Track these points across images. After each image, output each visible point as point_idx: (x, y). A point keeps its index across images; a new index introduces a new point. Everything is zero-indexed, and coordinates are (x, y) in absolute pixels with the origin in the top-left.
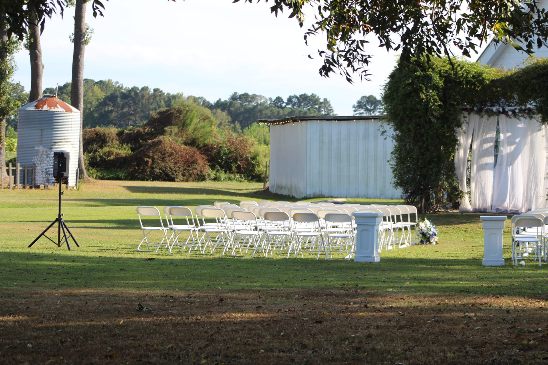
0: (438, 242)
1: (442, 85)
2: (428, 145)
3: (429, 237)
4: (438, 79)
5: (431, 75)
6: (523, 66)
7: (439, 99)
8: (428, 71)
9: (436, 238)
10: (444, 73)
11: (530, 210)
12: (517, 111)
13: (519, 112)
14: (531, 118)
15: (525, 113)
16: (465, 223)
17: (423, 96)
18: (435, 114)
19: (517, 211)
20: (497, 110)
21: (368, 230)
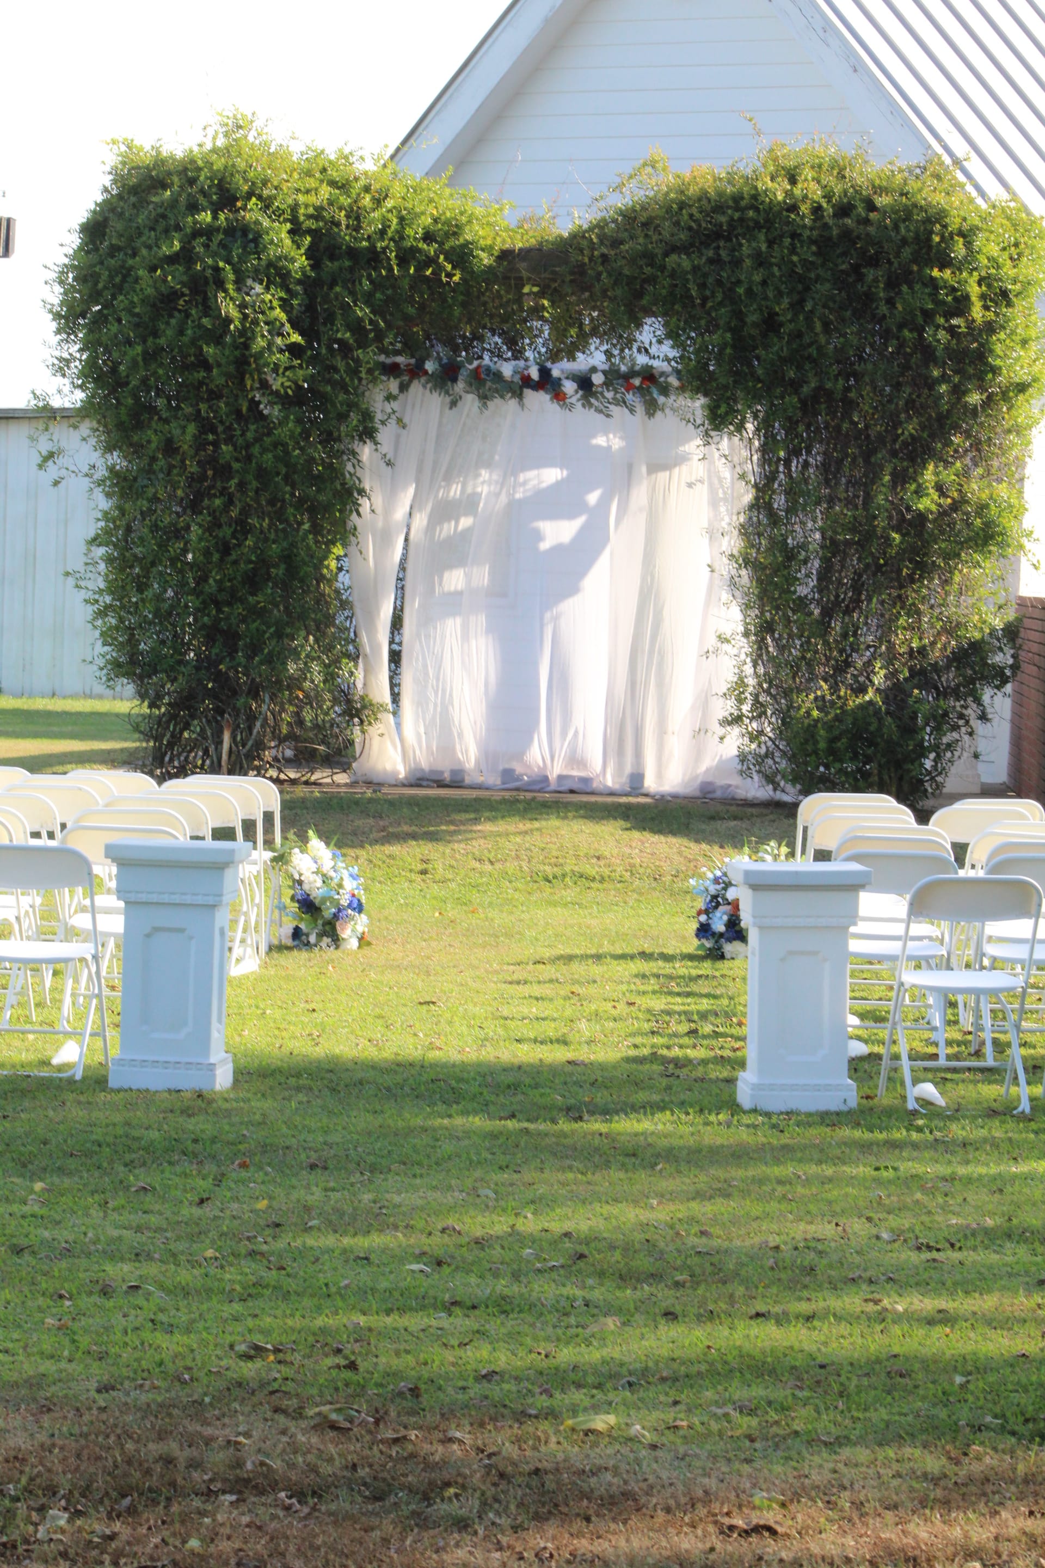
0: (368, 938)
1: (302, 268)
2: (245, 512)
3: (336, 916)
4: (288, 242)
5: (257, 222)
6: (621, 201)
7: (289, 321)
8: (244, 208)
9: (361, 923)
10: (310, 217)
11: (637, 778)
12: (598, 379)
13: (607, 384)
14: (652, 408)
15: (630, 387)
16: (414, 837)
17: (229, 309)
18: (277, 383)
19: (586, 780)
20: (515, 372)
21: (182, 930)
